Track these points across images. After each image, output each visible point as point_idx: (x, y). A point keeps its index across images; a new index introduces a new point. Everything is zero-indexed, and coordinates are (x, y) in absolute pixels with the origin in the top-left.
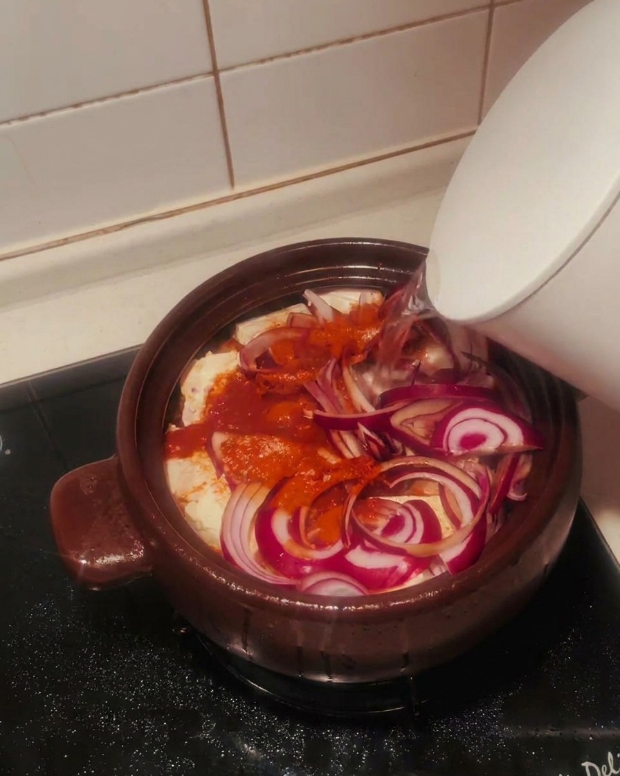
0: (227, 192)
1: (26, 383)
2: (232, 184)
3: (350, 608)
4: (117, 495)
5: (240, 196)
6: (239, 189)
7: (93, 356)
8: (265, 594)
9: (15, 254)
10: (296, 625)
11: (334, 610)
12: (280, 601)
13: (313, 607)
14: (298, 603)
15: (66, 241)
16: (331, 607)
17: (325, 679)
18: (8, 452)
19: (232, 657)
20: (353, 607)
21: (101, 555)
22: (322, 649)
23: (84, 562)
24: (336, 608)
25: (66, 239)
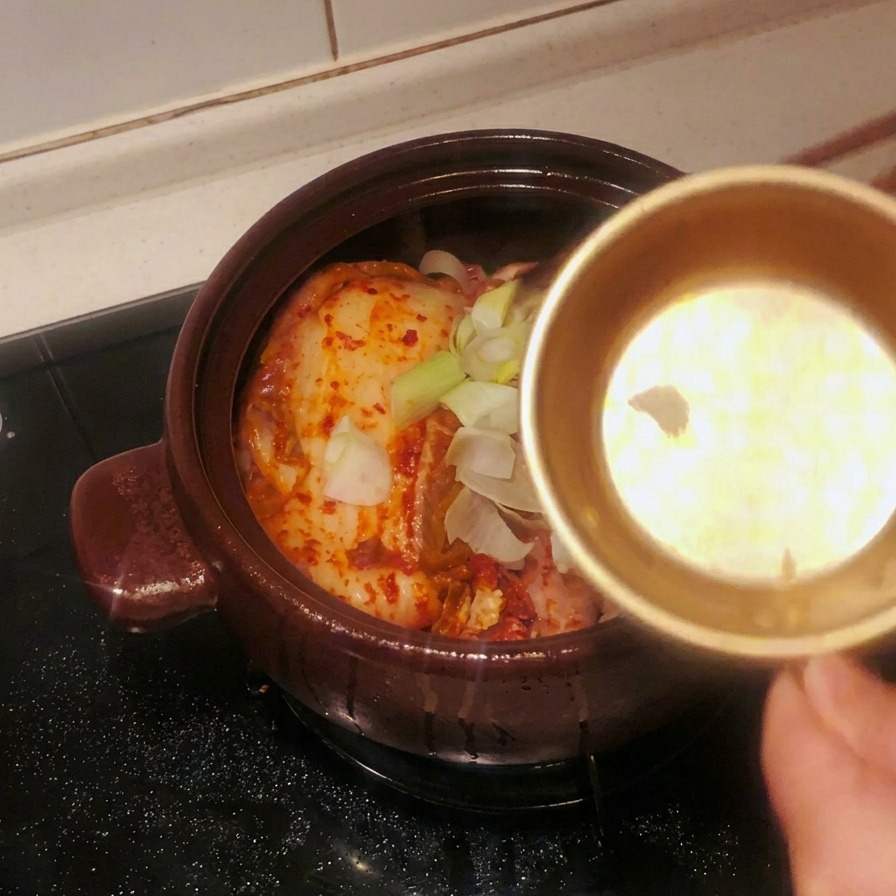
0: (328, 65)
1: (36, 337)
2: (335, 53)
3: (502, 657)
4: (166, 496)
5: (345, 71)
6: (344, 60)
7: (135, 298)
8: (381, 636)
9: (21, 153)
10: (425, 680)
11: (479, 660)
12: (401, 647)
13: (449, 656)
14: (428, 651)
15: (95, 135)
16: (475, 657)
17: (465, 758)
18: (10, 435)
19: (333, 728)
20: (508, 656)
21: (143, 582)
22: (462, 715)
23: (118, 591)
24: (483, 657)
25: (94, 132)
